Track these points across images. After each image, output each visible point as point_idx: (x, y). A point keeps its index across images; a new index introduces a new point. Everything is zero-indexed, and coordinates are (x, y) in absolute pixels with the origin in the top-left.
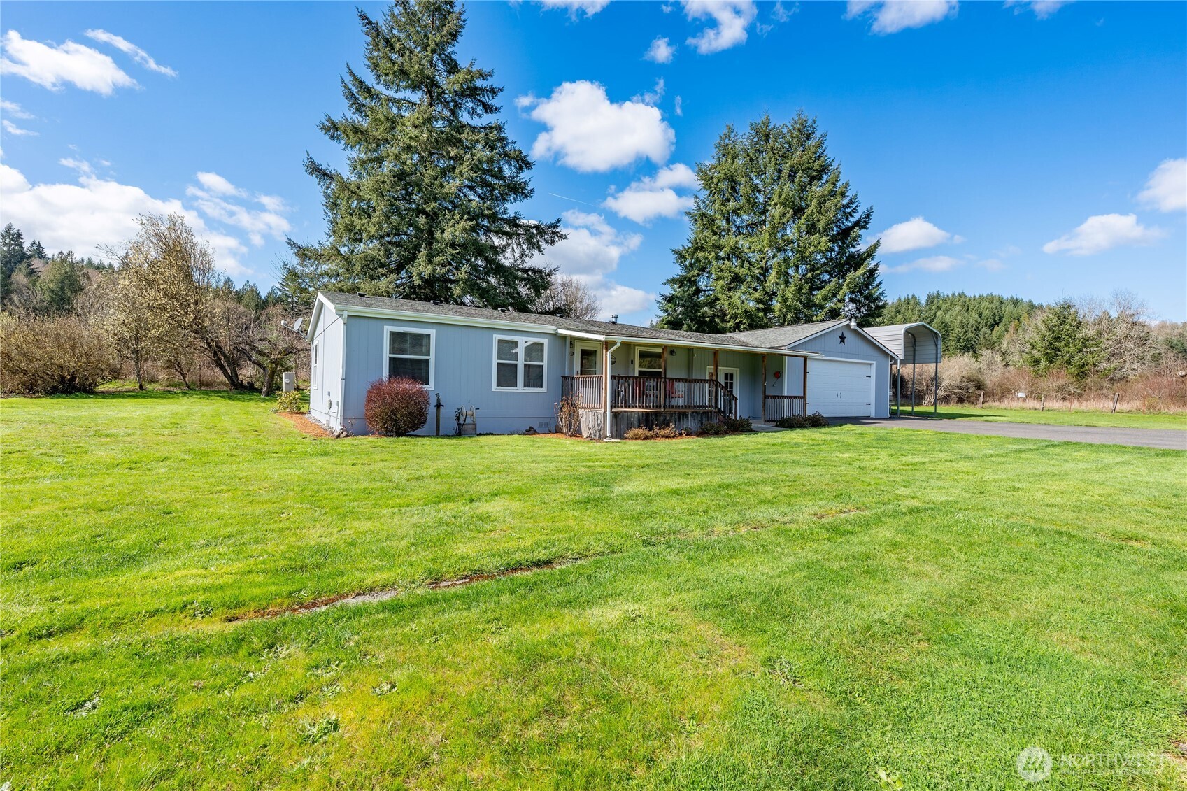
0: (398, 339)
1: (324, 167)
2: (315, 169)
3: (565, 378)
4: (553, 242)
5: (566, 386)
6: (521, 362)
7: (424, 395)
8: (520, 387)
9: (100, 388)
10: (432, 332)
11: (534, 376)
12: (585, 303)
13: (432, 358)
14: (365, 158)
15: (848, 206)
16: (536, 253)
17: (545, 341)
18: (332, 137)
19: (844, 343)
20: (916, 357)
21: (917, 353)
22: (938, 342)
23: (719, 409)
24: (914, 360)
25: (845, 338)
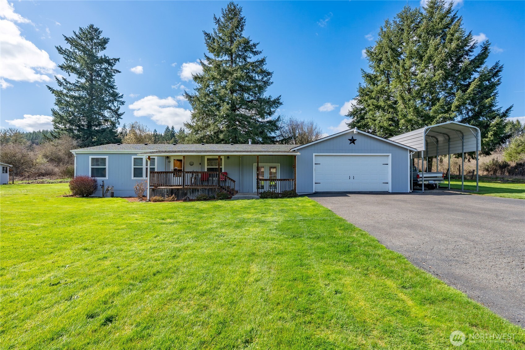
0: (95, 161)
6: (144, 167)
8: (144, 177)
10: (107, 157)
13: (107, 167)
17: (155, 157)
19: (354, 143)
20: (464, 147)
21: (464, 144)
22: (477, 134)
23: (221, 187)
24: (463, 149)
25: (355, 140)
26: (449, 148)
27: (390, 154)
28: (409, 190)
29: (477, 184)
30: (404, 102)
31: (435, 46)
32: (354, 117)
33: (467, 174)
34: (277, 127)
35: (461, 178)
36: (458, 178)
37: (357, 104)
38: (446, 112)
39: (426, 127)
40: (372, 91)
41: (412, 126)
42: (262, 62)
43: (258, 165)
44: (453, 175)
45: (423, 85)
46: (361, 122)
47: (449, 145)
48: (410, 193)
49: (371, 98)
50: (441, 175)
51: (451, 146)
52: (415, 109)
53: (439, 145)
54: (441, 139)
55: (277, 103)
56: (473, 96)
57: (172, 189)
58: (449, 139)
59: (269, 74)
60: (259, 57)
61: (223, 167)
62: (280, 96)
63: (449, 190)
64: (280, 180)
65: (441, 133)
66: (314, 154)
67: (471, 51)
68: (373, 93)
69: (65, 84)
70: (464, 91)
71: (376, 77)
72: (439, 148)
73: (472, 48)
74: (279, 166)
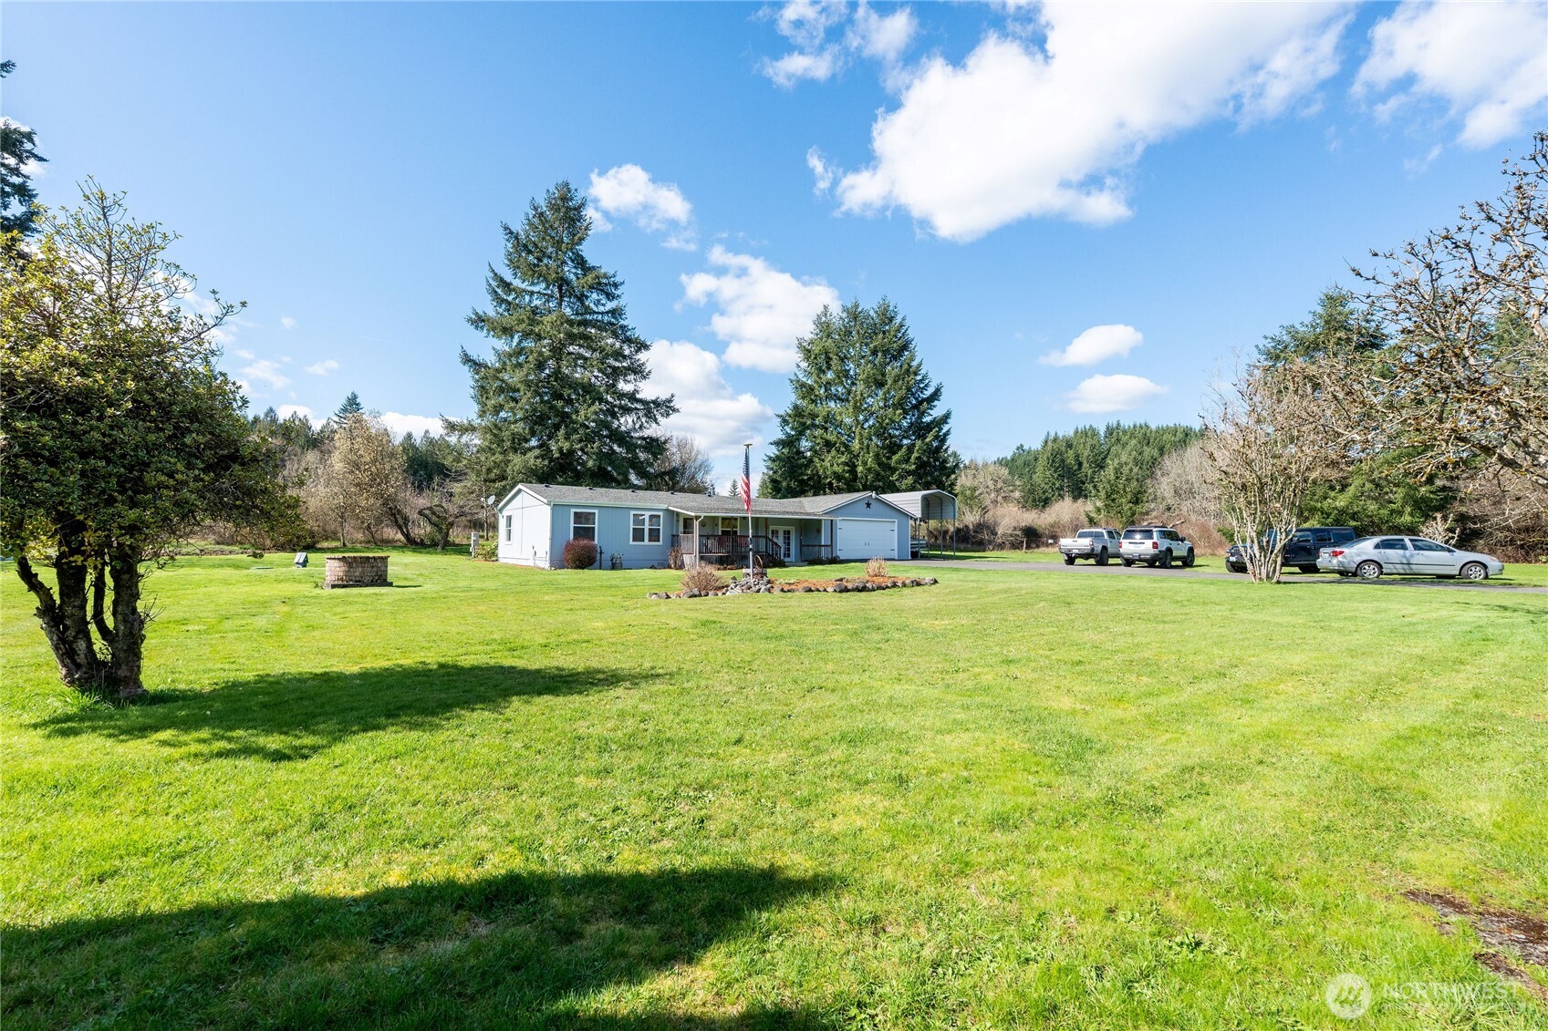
1: (475, 358)
2: (467, 359)
3: (673, 536)
4: (668, 415)
5: (674, 541)
6: (647, 527)
7: (594, 547)
8: (646, 542)
9: (319, 546)
10: (596, 511)
11: (654, 535)
12: (698, 463)
13: (596, 526)
15: (921, 381)
16: (654, 425)
17: (661, 514)
18: (477, 327)
19: (870, 508)
22: (954, 503)
25: (871, 504)
28: (910, 557)
47: (928, 510)
61: (738, 530)
66: (839, 519)
74: (792, 529)
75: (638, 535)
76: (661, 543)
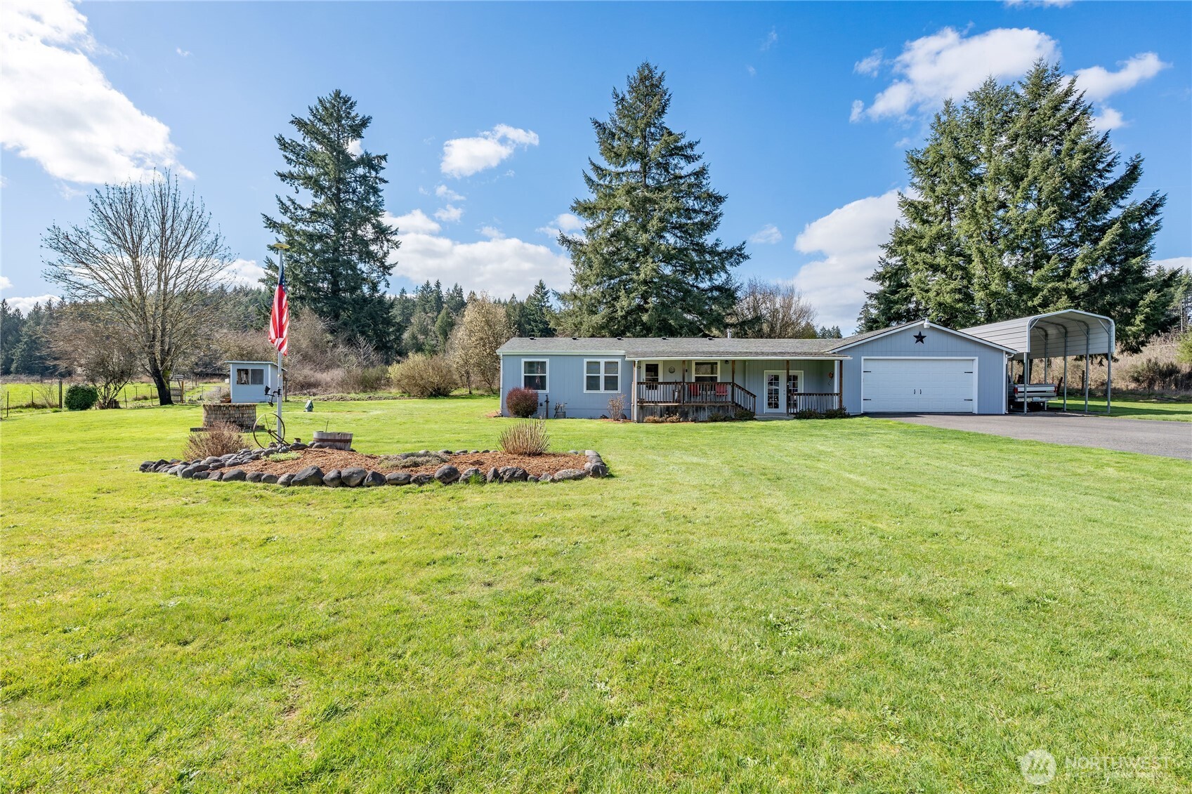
0: (530, 366)
6: (602, 375)
7: (543, 397)
8: (602, 390)
10: (547, 360)
11: (611, 383)
13: (547, 375)
14: (591, 226)
17: (619, 360)
19: (922, 342)
20: (1090, 347)
21: (1090, 342)
22: (1110, 328)
23: (737, 404)
24: (1087, 349)
25: (924, 337)
26: (1066, 347)
27: (977, 358)
28: (1004, 410)
29: (1109, 404)
30: (984, 261)
31: (1043, 163)
32: (884, 281)
33: (1097, 387)
34: (735, 298)
35: (1084, 394)
36: (1078, 394)
37: (887, 256)
38: (1061, 278)
39: (1032, 318)
40: (922, 237)
41: (1001, 310)
42: (700, 174)
43: (788, 372)
44: (1071, 390)
45: (1021, 232)
46: (899, 292)
47: (1066, 342)
48: (1006, 414)
49: (920, 250)
50: (1053, 389)
51: (1068, 344)
52: (1004, 273)
53: (1049, 342)
54: (1052, 331)
55: (737, 255)
56: (1108, 254)
57: (668, 407)
58: (1066, 332)
59: (719, 200)
60: (695, 166)
61: (718, 375)
62: (744, 243)
63: (1064, 412)
64: (804, 394)
65: (1053, 323)
66: (863, 358)
67: (1108, 171)
68: (923, 241)
69: (293, 211)
70: (1095, 242)
71: (926, 207)
72: (1048, 346)
73: (1109, 165)
74: (800, 374)
75: (593, 383)
76: (619, 391)
